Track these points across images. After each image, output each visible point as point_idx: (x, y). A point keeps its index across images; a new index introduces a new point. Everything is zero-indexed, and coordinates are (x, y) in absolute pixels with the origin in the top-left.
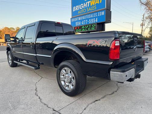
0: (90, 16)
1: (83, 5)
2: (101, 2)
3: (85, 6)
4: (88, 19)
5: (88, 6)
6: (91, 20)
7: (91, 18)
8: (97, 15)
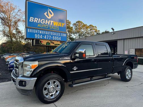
0: (54, 34)
1: (45, 21)
2: (63, 26)
3: (47, 23)
4: (52, 36)
5: (51, 24)
6: (55, 37)
7: (55, 36)
8: (60, 34)
